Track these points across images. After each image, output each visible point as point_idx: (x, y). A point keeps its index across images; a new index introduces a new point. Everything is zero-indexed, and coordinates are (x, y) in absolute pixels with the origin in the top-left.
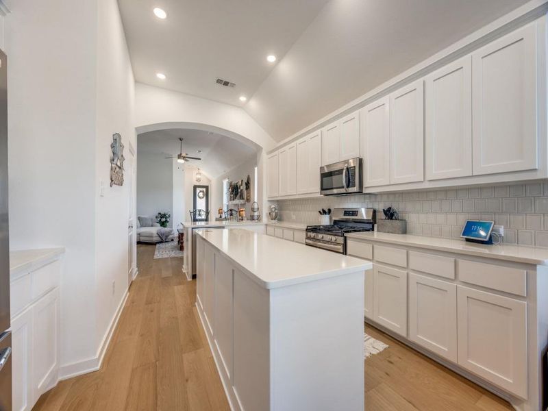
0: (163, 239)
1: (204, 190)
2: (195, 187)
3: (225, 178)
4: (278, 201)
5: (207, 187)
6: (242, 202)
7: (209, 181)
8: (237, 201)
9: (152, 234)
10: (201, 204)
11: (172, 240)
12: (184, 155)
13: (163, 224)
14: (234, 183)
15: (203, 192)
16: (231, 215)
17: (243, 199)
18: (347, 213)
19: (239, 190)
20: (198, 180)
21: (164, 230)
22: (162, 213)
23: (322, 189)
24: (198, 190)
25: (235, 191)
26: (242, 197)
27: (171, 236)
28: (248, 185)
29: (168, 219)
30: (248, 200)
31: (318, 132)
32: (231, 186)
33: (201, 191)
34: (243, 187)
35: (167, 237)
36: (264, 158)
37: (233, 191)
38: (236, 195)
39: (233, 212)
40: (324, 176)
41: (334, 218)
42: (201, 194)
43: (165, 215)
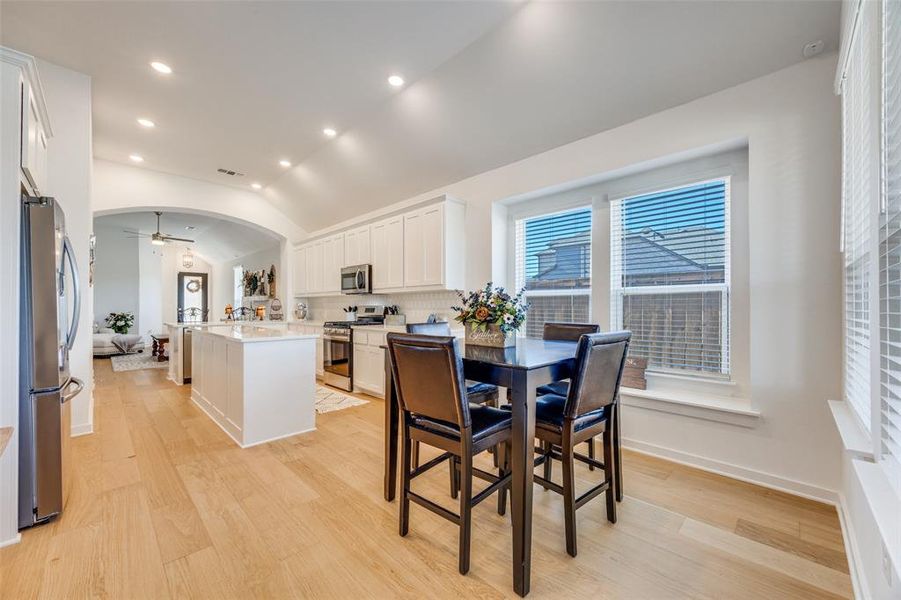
0: (122, 351)
1: (200, 279)
2: (181, 276)
3: (237, 265)
4: (308, 298)
5: (205, 277)
6: (263, 298)
7: (210, 266)
8: (256, 297)
9: (103, 343)
10: (193, 299)
11: (140, 351)
12: (163, 235)
13: (120, 330)
14: (252, 272)
15: (197, 282)
16: (243, 314)
17: (265, 294)
18: (367, 310)
19: (259, 284)
20: (189, 265)
21: (122, 337)
22: (119, 313)
23: (343, 289)
24: (187, 280)
25: (252, 283)
26: (262, 292)
27: (136, 346)
28: (271, 277)
29: (130, 323)
30: (271, 296)
31: (341, 234)
32: (246, 276)
33: (192, 281)
34: (265, 280)
35: (130, 347)
36: (289, 250)
37: (249, 284)
38: (255, 289)
39: (246, 311)
40: (344, 276)
41: (358, 315)
42: (193, 286)
43: (123, 317)
